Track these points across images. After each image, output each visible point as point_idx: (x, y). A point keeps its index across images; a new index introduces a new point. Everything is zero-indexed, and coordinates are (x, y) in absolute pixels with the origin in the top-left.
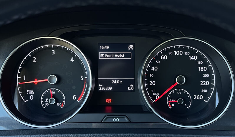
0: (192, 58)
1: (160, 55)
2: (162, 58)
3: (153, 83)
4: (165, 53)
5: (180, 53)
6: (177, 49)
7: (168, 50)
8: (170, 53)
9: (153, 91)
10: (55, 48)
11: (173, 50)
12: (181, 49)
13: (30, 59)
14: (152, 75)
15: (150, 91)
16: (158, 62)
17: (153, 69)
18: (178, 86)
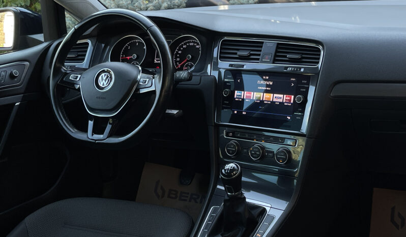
0: (197, 47)
1: (182, 45)
2: (184, 47)
3: (178, 59)
4: (185, 44)
5: (192, 44)
6: (190, 42)
7: (186, 43)
8: (188, 44)
9: (178, 63)
10: (138, 42)
11: (189, 42)
12: (192, 42)
13: (127, 47)
14: (178, 55)
15: (176, 63)
16: (182, 49)
17: (179, 52)
18: (188, 61)
